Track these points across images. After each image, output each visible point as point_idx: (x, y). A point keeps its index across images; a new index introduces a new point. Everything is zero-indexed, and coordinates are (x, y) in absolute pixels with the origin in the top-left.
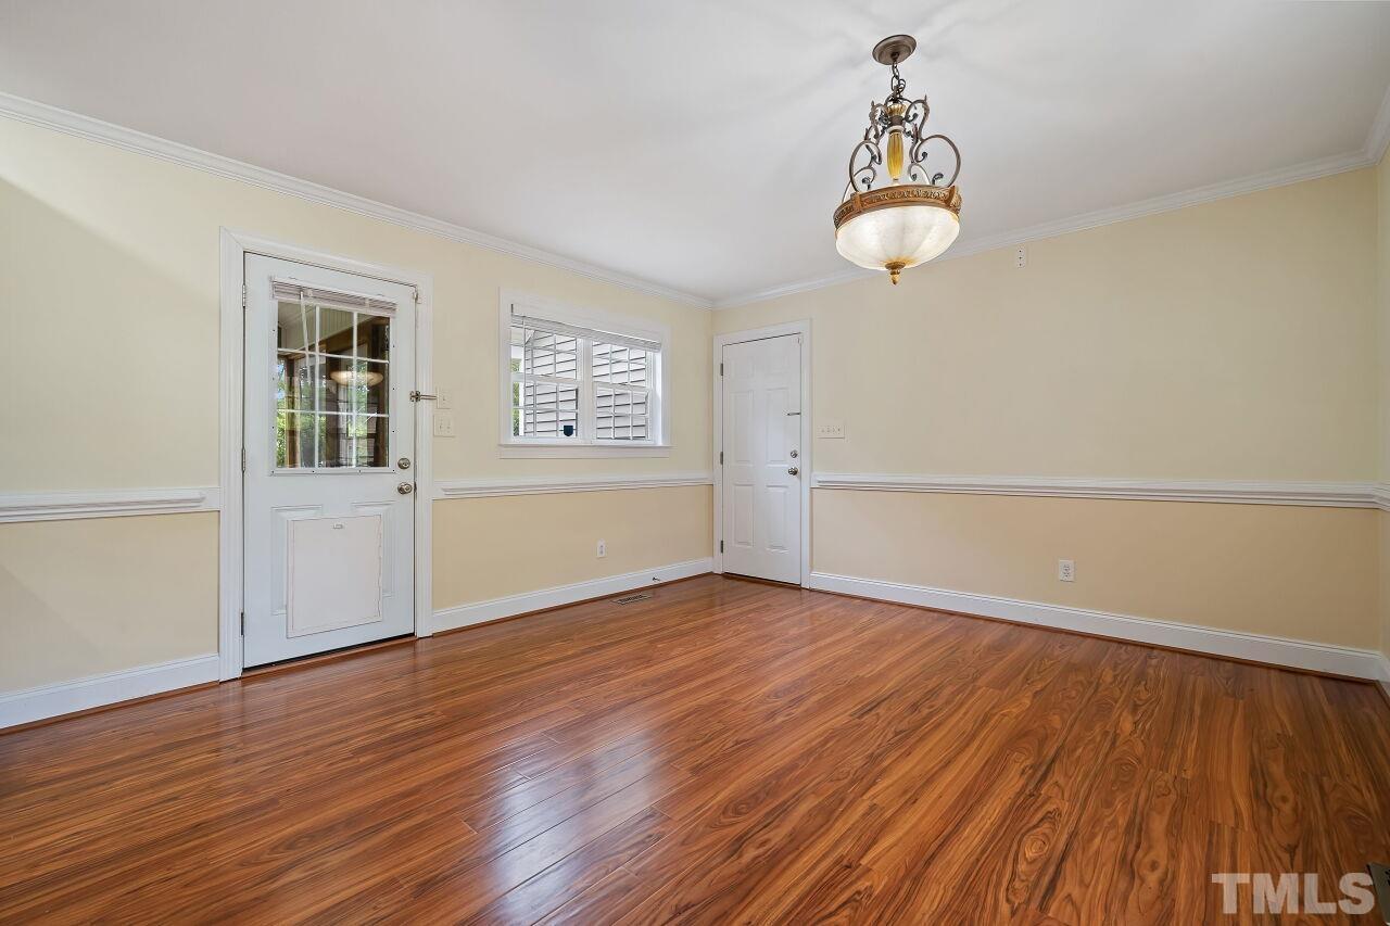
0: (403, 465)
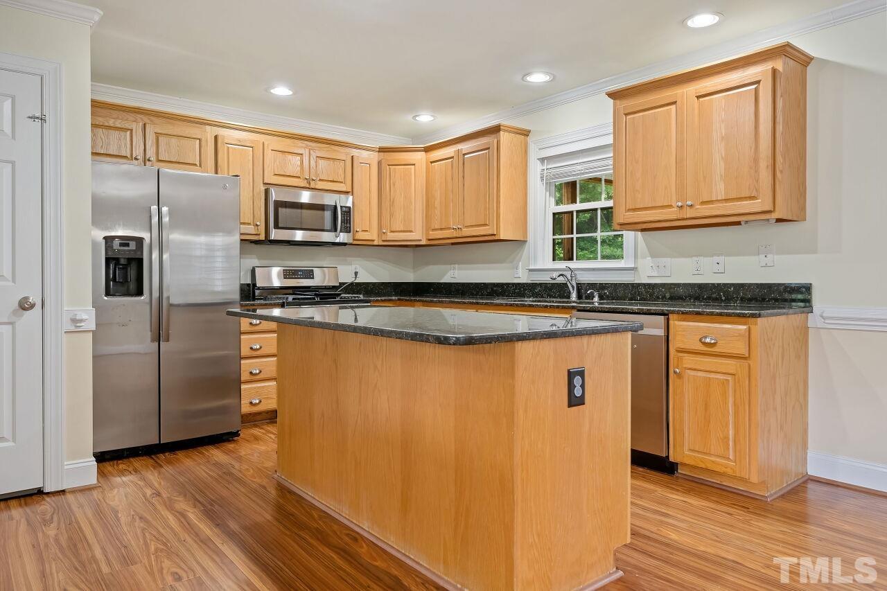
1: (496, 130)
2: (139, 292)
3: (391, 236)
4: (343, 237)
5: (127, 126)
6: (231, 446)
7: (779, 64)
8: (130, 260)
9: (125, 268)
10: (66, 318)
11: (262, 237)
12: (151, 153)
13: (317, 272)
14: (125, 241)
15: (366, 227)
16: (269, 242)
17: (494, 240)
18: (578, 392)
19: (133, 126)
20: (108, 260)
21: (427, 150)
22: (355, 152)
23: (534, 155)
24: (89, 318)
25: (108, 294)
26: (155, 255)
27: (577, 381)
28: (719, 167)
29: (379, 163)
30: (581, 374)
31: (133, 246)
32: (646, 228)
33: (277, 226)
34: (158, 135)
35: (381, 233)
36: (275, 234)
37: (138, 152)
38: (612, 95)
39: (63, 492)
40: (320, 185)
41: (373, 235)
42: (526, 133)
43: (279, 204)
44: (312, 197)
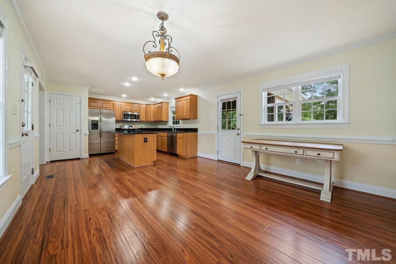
0: (238, 129)
1: (162, 103)
2: (97, 129)
3: (147, 120)
4: (137, 120)
5: (97, 101)
6: (113, 154)
7: (190, 97)
8: (96, 124)
9: (95, 125)
10: (84, 133)
11: (122, 120)
12: (101, 106)
13: (133, 126)
14: (95, 121)
15: (143, 118)
16: (123, 121)
17: (162, 121)
18: (146, 141)
19: (98, 102)
20: (92, 124)
21: (154, 105)
22: (140, 105)
23: (169, 107)
24: (88, 133)
25: (92, 129)
26: (100, 123)
27: (146, 139)
28: (185, 111)
29: (146, 107)
30: (147, 138)
31: (96, 122)
32: (182, 119)
33: (124, 118)
34: (102, 103)
35: (146, 119)
36: (124, 120)
37: (99, 106)
38: (175, 99)
39: (83, 159)
40: (133, 111)
41: (144, 120)
42: (168, 103)
43: (125, 114)
44: (131, 113)
